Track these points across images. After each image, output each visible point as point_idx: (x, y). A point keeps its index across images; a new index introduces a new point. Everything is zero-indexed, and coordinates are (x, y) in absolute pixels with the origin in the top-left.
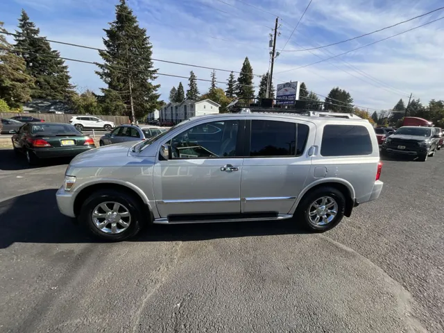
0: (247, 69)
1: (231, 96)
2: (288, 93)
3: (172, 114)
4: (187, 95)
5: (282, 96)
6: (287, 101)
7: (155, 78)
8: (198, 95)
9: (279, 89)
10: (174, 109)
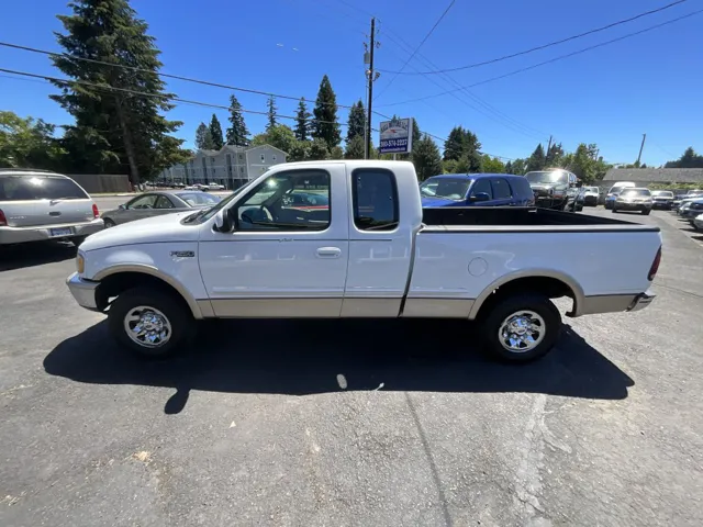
0: (326, 95)
1: (303, 138)
2: (396, 136)
3: (205, 169)
4: (228, 138)
5: (388, 140)
6: (396, 147)
7: (170, 107)
8: (248, 137)
9: (382, 130)
10: (208, 162)
